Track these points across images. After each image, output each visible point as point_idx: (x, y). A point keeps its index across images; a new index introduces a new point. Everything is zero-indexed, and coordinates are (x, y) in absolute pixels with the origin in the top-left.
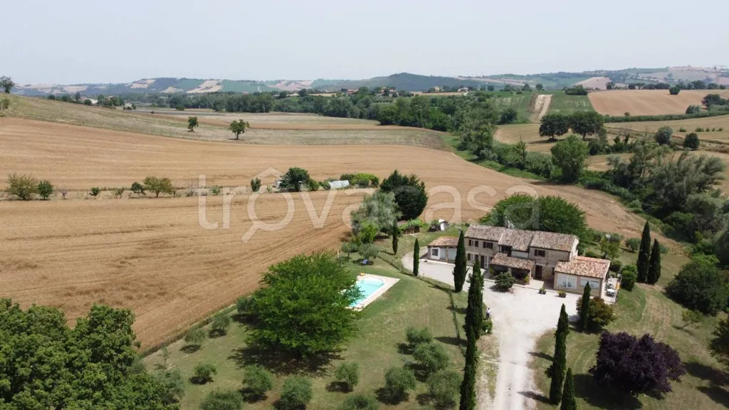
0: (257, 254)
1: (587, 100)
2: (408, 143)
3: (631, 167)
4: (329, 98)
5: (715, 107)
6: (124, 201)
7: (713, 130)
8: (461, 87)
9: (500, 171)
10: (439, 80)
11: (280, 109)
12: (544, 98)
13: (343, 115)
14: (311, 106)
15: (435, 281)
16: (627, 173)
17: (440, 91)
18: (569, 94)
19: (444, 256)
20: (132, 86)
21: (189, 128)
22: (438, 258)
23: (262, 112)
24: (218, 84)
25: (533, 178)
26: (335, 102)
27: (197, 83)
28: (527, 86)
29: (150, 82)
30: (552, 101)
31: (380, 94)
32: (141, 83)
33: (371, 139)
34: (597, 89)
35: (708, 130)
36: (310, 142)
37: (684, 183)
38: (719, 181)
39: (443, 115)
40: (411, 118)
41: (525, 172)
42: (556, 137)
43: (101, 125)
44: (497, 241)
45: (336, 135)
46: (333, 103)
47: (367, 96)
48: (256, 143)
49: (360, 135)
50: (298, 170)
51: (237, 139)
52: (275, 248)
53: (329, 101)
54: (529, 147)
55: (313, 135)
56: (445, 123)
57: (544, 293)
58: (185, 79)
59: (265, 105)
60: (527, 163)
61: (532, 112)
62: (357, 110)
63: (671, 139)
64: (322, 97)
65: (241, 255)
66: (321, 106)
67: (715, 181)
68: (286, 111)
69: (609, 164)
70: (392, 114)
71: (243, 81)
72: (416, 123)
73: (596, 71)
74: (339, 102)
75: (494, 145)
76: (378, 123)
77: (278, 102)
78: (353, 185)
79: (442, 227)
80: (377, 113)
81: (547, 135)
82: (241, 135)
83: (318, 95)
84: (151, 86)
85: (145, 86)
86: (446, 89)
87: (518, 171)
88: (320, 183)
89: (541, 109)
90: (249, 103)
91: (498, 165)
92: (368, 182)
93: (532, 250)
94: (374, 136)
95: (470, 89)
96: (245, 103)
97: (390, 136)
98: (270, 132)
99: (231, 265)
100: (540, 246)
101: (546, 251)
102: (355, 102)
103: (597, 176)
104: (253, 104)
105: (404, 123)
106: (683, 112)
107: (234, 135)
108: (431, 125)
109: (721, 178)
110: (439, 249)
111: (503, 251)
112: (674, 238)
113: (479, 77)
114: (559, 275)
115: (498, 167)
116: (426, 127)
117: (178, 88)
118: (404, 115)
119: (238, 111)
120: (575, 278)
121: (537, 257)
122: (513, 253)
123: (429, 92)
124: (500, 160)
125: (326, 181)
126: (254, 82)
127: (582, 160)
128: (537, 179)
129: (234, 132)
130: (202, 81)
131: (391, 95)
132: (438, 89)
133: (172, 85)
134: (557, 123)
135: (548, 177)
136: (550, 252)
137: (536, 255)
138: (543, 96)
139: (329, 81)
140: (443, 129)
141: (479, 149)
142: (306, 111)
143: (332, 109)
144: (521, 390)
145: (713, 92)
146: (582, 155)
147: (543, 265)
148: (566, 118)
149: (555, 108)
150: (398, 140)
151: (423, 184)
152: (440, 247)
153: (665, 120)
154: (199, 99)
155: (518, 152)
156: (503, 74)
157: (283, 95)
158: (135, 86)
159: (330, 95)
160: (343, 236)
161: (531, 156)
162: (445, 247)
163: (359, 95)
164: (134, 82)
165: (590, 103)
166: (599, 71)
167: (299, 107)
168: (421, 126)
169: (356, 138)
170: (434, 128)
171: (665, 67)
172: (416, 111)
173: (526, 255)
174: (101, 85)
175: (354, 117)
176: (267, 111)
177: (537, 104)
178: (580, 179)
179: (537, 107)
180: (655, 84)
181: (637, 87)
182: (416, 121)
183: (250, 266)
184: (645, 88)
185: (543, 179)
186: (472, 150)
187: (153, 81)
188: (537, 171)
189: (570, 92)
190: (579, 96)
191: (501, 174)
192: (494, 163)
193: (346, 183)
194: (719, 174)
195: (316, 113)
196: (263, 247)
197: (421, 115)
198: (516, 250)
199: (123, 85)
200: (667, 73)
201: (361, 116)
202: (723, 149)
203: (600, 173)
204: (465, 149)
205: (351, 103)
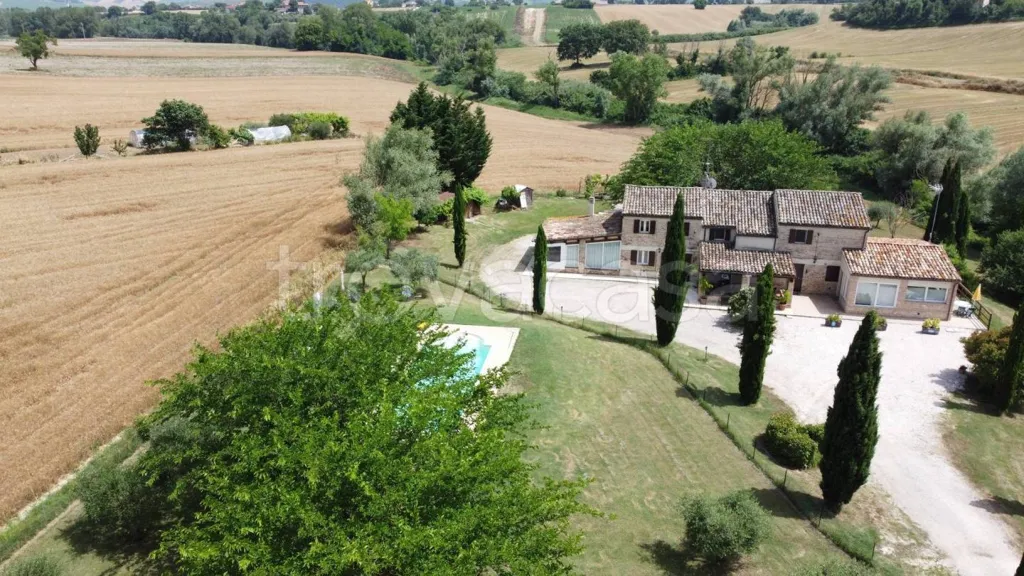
1: (595, 15)
2: (358, 73)
4: (198, 17)
5: (757, 23)
9: (521, 111)
11: (113, 33)
12: (535, 13)
13: (228, 39)
14: (167, 29)
16: (731, 101)
17: (375, 6)
18: (568, 7)
23: (83, 38)
25: (577, 119)
26: (209, 19)
30: (545, 16)
31: (283, 10)
33: (294, 70)
36: (184, 73)
39: (397, 33)
40: (348, 38)
41: (561, 111)
42: (583, 61)
45: (227, 64)
46: (207, 23)
47: (263, 11)
49: (270, 64)
50: (181, 106)
51: (34, 68)
53: (200, 20)
55: (184, 64)
56: (403, 47)
59: (85, 24)
60: (561, 96)
61: (521, 33)
62: (251, 30)
66: (187, 27)
68: (124, 36)
69: (703, 90)
70: (316, 32)
72: (358, 47)
74: (217, 20)
75: (496, 74)
76: (294, 49)
77: (106, 22)
78: (299, 133)
80: (284, 35)
82: (41, 63)
83: (176, 12)
86: (383, 3)
87: (549, 110)
88: (232, 133)
89: (533, 27)
90: (53, 22)
91: (514, 103)
92: (327, 128)
94: (294, 65)
95: (420, 3)
96: (46, 22)
97: (323, 65)
98: (102, 60)
102: (243, 22)
103: (677, 112)
105: (337, 47)
107: (28, 63)
108: (379, 48)
115: (514, 106)
116: (374, 53)
118: (335, 33)
124: (514, 95)
125: (242, 128)
128: (584, 120)
131: (301, 11)
132: (372, 3)
134: (582, 38)
135: (600, 116)
138: (532, 10)
140: (402, 57)
141: (477, 81)
142: (160, 36)
143: (206, 31)
148: (595, 30)
149: (553, 28)
150: (338, 70)
153: (705, 40)
155: (548, 80)
157: (114, 13)
159: (198, 12)
161: (566, 86)
163: (248, 11)
165: (599, 20)
167: (146, 30)
168: (365, 52)
169: (266, 68)
170: (387, 55)
172: (356, 28)
175: (249, 43)
176: (89, 35)
177: (525, 21)
178: (652, 117)
179: (527, 25)
181: (645, 2)
182: (357, 43)
185: (594, 120)
186: (461, 84)
188: (579, 109)
189: (570, 3)
190: (582, 10)
192: (504, 100)
193: (285, 131)
194: (883, 94)
195: (180, 38)
197: (364, 33)
201: (258, 42)
203: (680, 105)
204: (449, 83)
205: (236, 20)
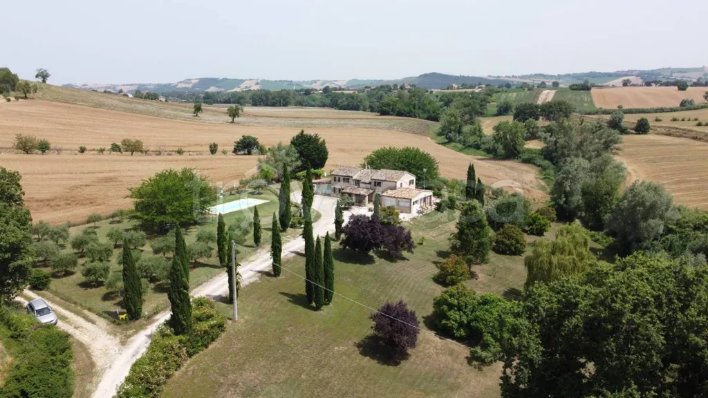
1: (590, 95)
8: (480, 84)
12: (550, 92)
17: (458, 88)
18: (573, 89)
19: (319, 190)
20: (177, 85)
24: (257, 84)
28: (543, 83)
29: (194, 81)
30: (555, 95)
32: (186, 83)
39: (436, 106)
44: (352, 177)
50: (249, 137)
56: (437, 114)
60: (483, 143)
63: (623, 124)
64: (343, 93)
66: (338, 100)
68: (306, 106)
70: (394, 106)
71: (280, 81)
72: (411, 114)
76: (379, 114)
82: (236, 119)
83: (340, 92)
84: (195, 86)
85: (190, 86)
86: (464, 86)
93: (373, 182)
95: (488, 86)
96: (267, 98)
101: (381, 182)
103: (535, 153)
104: (273, 98)
105: (400, 114)
106: (677, 105)
107: (230, 119)
108: (425, 115)
113: (508, 77)
114: (384, 198)
115: (459, 148)
117: (220, 87)
121: (375, 187)
122: (361, 185)
123: (446, 89)
124: (464, 142)
128: (485, 156)
130: (242, 81)
132: (456, 87)
133: (213, 85)
134: (527, 111)
136: (384, 183)
138: (547, 91)
141: (447, 133)
142: (324, 106)
146: (519, 134)
148: (537, 106)
154: (230, 95)
155: (475, 134)
157: (308, 92)
158: (180, 86)
159: (351, 92)
164: (181, 82)
165: (591, 97)
172: (413, 103)
173: (368, 186)
174: (150, 84)
176: (286, 105)
177: (540, 99)
178: (520, 155)
179: (540, 101)
187: (197, 81)
189: (575, 87)
190: (582, 92)
191: (459, 153)
192: (457, 145)
198: (363, 183)
199: (170, 84)
202: (668, 132)
203: (539, 150)
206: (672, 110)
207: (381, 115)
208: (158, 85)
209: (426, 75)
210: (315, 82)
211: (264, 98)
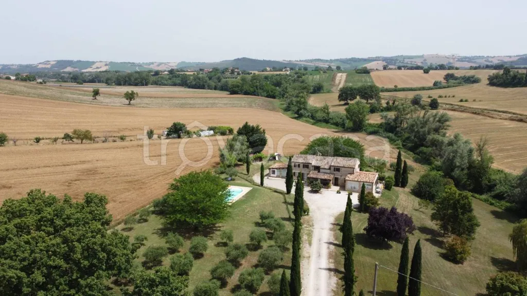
0: (159, 176)
1: (370, 77)
2: (251, 106)
3: (396, 120)
4: (191, 75)
5: (452, 81)
6: (59, 146)
7: (449, 97)
8: (285, 68)
9: (313, 124)
10: (269, 63)
11: (156, 83)
12: (342, 75)
13: (202, 87)
14: (178, 81)
15: (274, 189)
16: (393, 124)
17: (271, 71)
18: (358, 73)
19: (279, 174)
20: (38, 66)
21: (93, 97)
22: (275, 175)
23: (144, 85)
24: (106, 65)
25: (334, 128)
26: (196, 78)
27: (89, 64)
28: (330, 67)
29: (52, 63)
30: (347, 77)
31: (228, 73)
32: (46, 64)
33: (225, 104)
34: (377, 69)
35: (446, 97)
36: (182, 106)
37: (426, 129)
38: (447, 127)
39: (273, 87)
40: (252, 89)
41: (329, 125)
42: (349, 102)
43: (28, 94)
44: (311, 164)
45: (199, 101)
46: (195, 80)
47: (219, 74)
48: (143, 107)
49: (216, 101)
50: (179, 124)
51: (129, 104)
52: (170, 173)
53: (192, 77)
54: (331, 109)
55: (183, 101)
56: (274, 93)
57: (340, 193)
58: (80, 61)
59: (145, 80)
60: (330, 118)
61: (334, 85)
62: (213, 84)
63: (421, 102)
64: (186, 74)
65: (148, 177)
66: (186, 81)
67: (445, 128)
68: (160, 85)
69: (382, 119)
70: (238, 86)
71: (125, 63)
72: (255, 93)
73: (376, 57)
74: (199, 79)
75: (308, 107)
76: (229, 93)
77: (154, 78)
78: (216, 133)
79: (277, 158)
80: (226, 86)
81: (343, 100)
82: (132, 102)
83: (182, 73)
84: (53, 66)
85: (49, 66)
86: (275, 69)
87: (324, 124)
88: (194, 132)
89: (340, 83)
90: (133, 79)
91: (312, 120)
92: (226, 132)
93: (332, 168)
94: (226, 102)
95: (291, 69)
96: (130, 79)
97: (238, 102)
98: (152, 99)
99: (143, 183)
100: (336, 165)
101: (341, 168)
102: (210, 78)
103: (375, 127)
104: (136, 79)
105: (246, 93)
106: (431, 85)
107: (127, 102)
108: (265, 94)
109: (448, 126)
110: (276, 170)
111: (315, 170)
112: (420, 163)
113: (297, 61)
114: (349, 182)
115: (311, 122)
116: (262, 96)
117: (75, 68)
118: (246, 87)
119: (124, 85)
120: (358, 183)
121: (335, 172)
122: (321, 170)
123: (263, 71)
124: (313, 117)
125: (198, 131)
126: (133, 63)
127: (365, 116)
128: (336, 129)
129: (127, 99)
130: (93, 63)
131: (236, 73)
132: (269, 69)
133: (70, 66)
134: (349, 92)
135: (344, 128)
136: (343, 169)
137: (334, 171)
138: (341, 74)
139: (190, 63)
140: (274, 97)
141: (298, 111)
142: (175, 85)
143: (194, 83)
144: (326, 241)
145: (450, 72)
146: (365, 113)
147: (339, 177)
148: (355, 89)
149: (349, 83)
150: (243, 105)
151: (264, 130)
152: (276, 168)
153: (420, 90)
154: (94, 76)
155: (324, 112)
156: (314, 58)
157: (157, 73)
158: (40, 66)
159: (192, 73)
160: (214, 165)
161: (333, 114)
162: (280, 168)
163: (213, 74)
164: (40, 63)
165: (372, 79)
166: (379, 57)
167: (169, 82)
168: (258, 95)
169: (214, 103)
170: (267, 97)
171: (421, 54)
172: (255, 85)
173: (328, 171)
174: (13, 65)
175: (211, 89)
176: (146, 85)
177: (337, 80)
178: (364, 128)
179: (337, 81)
180: (415, 66)
181: (403, 68)
182: (255, 91)
183: (156, 183)
184: (408, 69)
185: (341, 129)
186: (293, 111)
187: (54, 63)
188: (336, 124)
189: (359, 71)
190: (364, 74)
191: (313, 126)
192: (308, 119)
193: (212, 132)
194: (448, 123)
195: (183, 86)
196: (163, 172)
197: (258, 88)
198: (323, 169)
199: (31, 65)
200: (424, 59)
201: (215, 89)
202: (453, 108)
203: (377, 124)
204: (289, 110)
205: (207, 78)
206: (430, 89)
207: (231, 94)
208: (21, 66)
209: (238, 59)
210: (152, 63)
211: (127, 79)
